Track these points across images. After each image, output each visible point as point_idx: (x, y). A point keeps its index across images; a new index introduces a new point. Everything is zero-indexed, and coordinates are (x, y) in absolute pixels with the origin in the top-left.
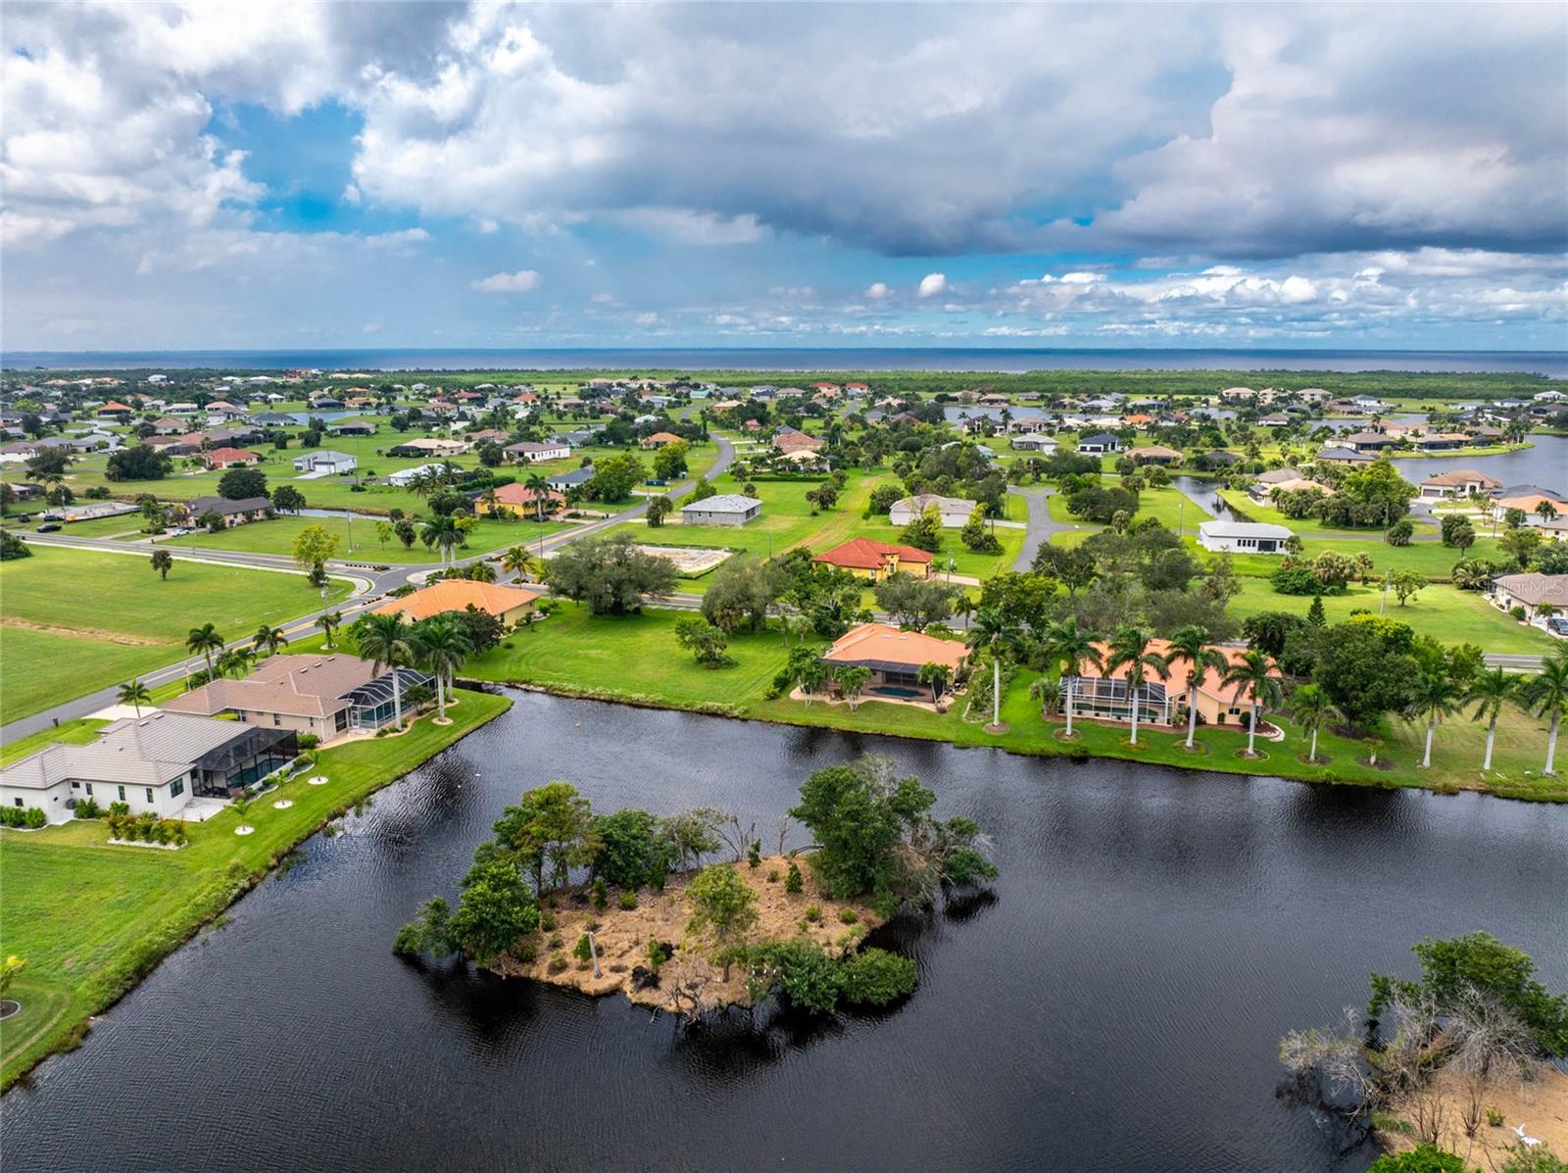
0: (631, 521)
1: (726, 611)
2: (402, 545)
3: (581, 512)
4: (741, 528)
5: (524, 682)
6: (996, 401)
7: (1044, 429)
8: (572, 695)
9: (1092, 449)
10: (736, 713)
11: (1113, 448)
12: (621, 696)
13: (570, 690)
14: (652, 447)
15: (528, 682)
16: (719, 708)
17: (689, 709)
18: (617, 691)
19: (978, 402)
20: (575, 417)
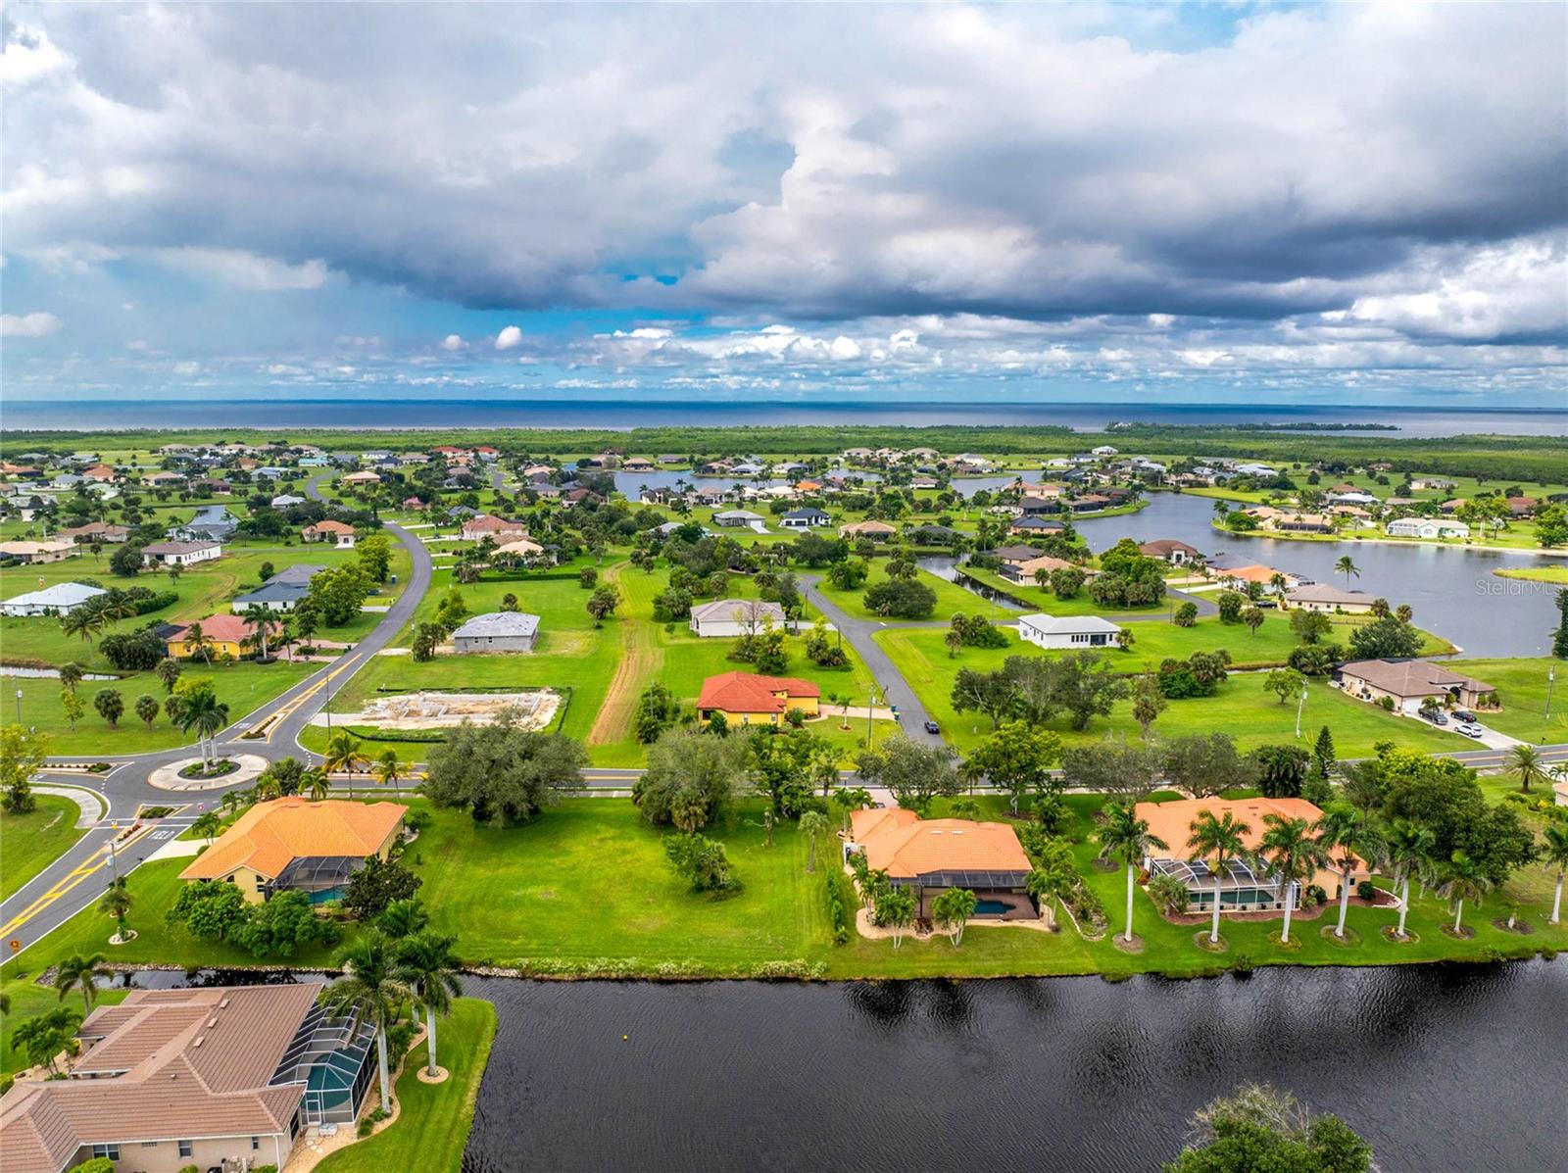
0: (384, 652)
1: (691, 808)
2: (105, 721)
3: (314, 644)
4: (531, 653)
5: (483, 964)
6: (641, 465)
7: (724, 499)
8: (566, 976)
9: (798, 524)
10: (815, 973)
11: (816, 521)
12: (642, 969)
13: (560, 970)
14: (317, 538)
15: (488, 964)
16: (788, 970)
17: (745, 976)
18: (632, 962)
19: (623, 466)
20: (182, 498)
